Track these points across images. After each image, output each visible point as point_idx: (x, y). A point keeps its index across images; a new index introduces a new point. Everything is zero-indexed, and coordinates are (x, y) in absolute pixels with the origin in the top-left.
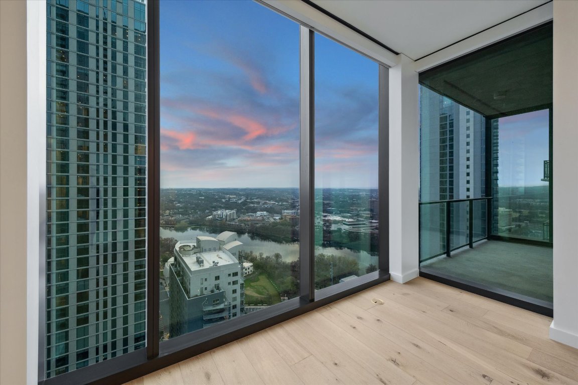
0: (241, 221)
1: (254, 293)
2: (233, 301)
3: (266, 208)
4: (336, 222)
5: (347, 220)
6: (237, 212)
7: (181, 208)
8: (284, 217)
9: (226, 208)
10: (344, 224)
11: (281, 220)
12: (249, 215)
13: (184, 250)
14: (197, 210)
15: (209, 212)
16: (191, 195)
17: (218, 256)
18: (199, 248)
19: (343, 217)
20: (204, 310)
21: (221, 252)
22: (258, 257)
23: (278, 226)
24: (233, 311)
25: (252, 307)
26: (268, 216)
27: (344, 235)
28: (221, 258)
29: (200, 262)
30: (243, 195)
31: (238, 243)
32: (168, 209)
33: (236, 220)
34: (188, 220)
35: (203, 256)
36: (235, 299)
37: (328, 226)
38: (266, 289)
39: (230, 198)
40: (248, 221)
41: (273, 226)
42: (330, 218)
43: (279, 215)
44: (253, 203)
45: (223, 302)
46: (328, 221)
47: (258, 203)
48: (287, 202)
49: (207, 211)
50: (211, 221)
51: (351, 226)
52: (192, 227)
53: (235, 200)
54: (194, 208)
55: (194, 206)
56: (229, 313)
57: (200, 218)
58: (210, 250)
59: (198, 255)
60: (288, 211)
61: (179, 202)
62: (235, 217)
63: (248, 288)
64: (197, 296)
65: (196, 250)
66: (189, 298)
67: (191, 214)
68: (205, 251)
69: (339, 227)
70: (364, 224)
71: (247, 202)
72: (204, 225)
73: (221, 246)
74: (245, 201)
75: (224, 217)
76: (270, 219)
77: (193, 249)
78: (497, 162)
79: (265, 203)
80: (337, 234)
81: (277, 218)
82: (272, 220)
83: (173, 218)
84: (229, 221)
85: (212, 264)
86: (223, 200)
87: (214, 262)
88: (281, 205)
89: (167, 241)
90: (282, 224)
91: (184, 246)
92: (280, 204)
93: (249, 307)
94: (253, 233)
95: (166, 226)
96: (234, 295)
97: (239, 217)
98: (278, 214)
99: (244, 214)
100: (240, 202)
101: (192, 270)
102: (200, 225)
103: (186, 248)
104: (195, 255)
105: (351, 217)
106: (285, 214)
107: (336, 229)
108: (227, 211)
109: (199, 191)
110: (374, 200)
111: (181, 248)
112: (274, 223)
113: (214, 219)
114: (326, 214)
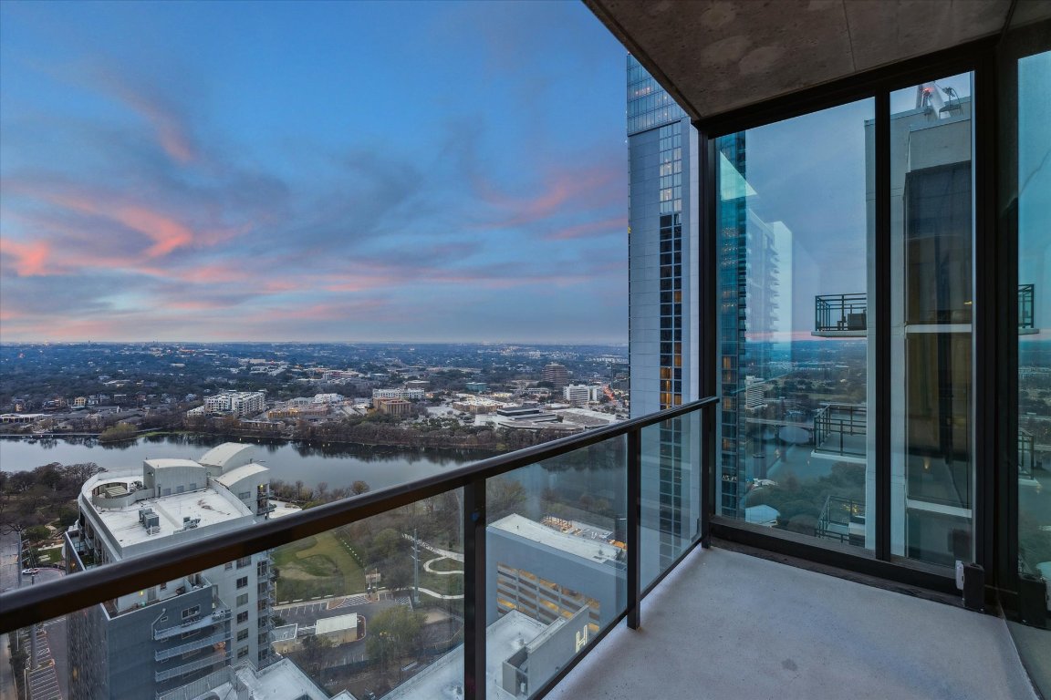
0: (276, 417)
1: (304, 573)
2: (238, 605)
3: (337, 385)
4: (483, 411)
5: (505, 405)
6: (267, 398)
7: (120, 390)
8: (376, 405)
9: (241, 387)
10: (499, 413)
11: (371, 411)
12: (296, 403)
13: (108, 496)
14: (165, 395)
15: (196, 399)
16: (149, 360)
17: (200, 503)
18: (152, 487)
19: (497, 399)
20: (157, 638)
21: (210, 492)
22: (314, 494)
23: (364, 424)
24: (236, 628)
25: (297, 605)
26: (341, 403)
27: (499, 435)
28: (209, 508)
29: (149, 522)
30: (284, 359)
31: (255, 469)
32: (82, 394)
33: (266, 416)
34: (137, 418)
35: (160, 508)
36: (243, 600)
37: (468, 419)
38: (332, 562)
39: (250, 366)
40: (295, 415)
41: (352, 424)
42: (472, 403)
43: (366, 400)
44: (305, 375)
45: (211, 611)
46: (468, 408)
47: (318, 375)
48: (384, 371)
49: (190, 395)
50: (200, 420)
51: (513, 418)
52: (151, 434)
53: (263, 368)
54: (156, 388)
55: (154, 384)
56: (227, 636)
57: (171, 413)
58: (181, 491)
59: (147, 505)
60: (385, 391)
61: (114, 377)
62: (262, 407)
63: (290, 564)
64: (138, 607)
65: (141, 494)
66: (112, 615)
67: (148, 403)
68: (168, 493)
69: (490, 420)
70: (537, 412)
71: (291, 372)
72: (182, 428)
73: (212, 479)
74: (288, 370)
75: (234, 408)
76: (345, 409)
77: (132, 491)
78: (744, 301)
79: (334, 376)
80: (485, 433)
81: (362, 406)
82: (349, 411)
83: (95, 416)
84: (249, 416)
85: (182, 525)
86: (234, 371)
87: (186, 520)
88: (370, 379)
89: (76, 472)
90: (371, 419)
91: (108, 485)
92: (369, 376)
93: (289, 607)
94: (305, 442)
95: (75, 436)
96: (243, 591)
97: (272, 406)
98: (363, 397)
99: (285, 398)
100: (275, 373)
101: (123, 545)
102: (172, 429)
103: (113, 492)
104: (138, 507)
105: (512, 399)
106: (379, 397)
107: (483, 424)
108: (242, 395)
109: (171, 349)
110: (556, 365)
111: (97, 491)
112: (353, 416)
113: (208, 416)
114: (464, 395)
